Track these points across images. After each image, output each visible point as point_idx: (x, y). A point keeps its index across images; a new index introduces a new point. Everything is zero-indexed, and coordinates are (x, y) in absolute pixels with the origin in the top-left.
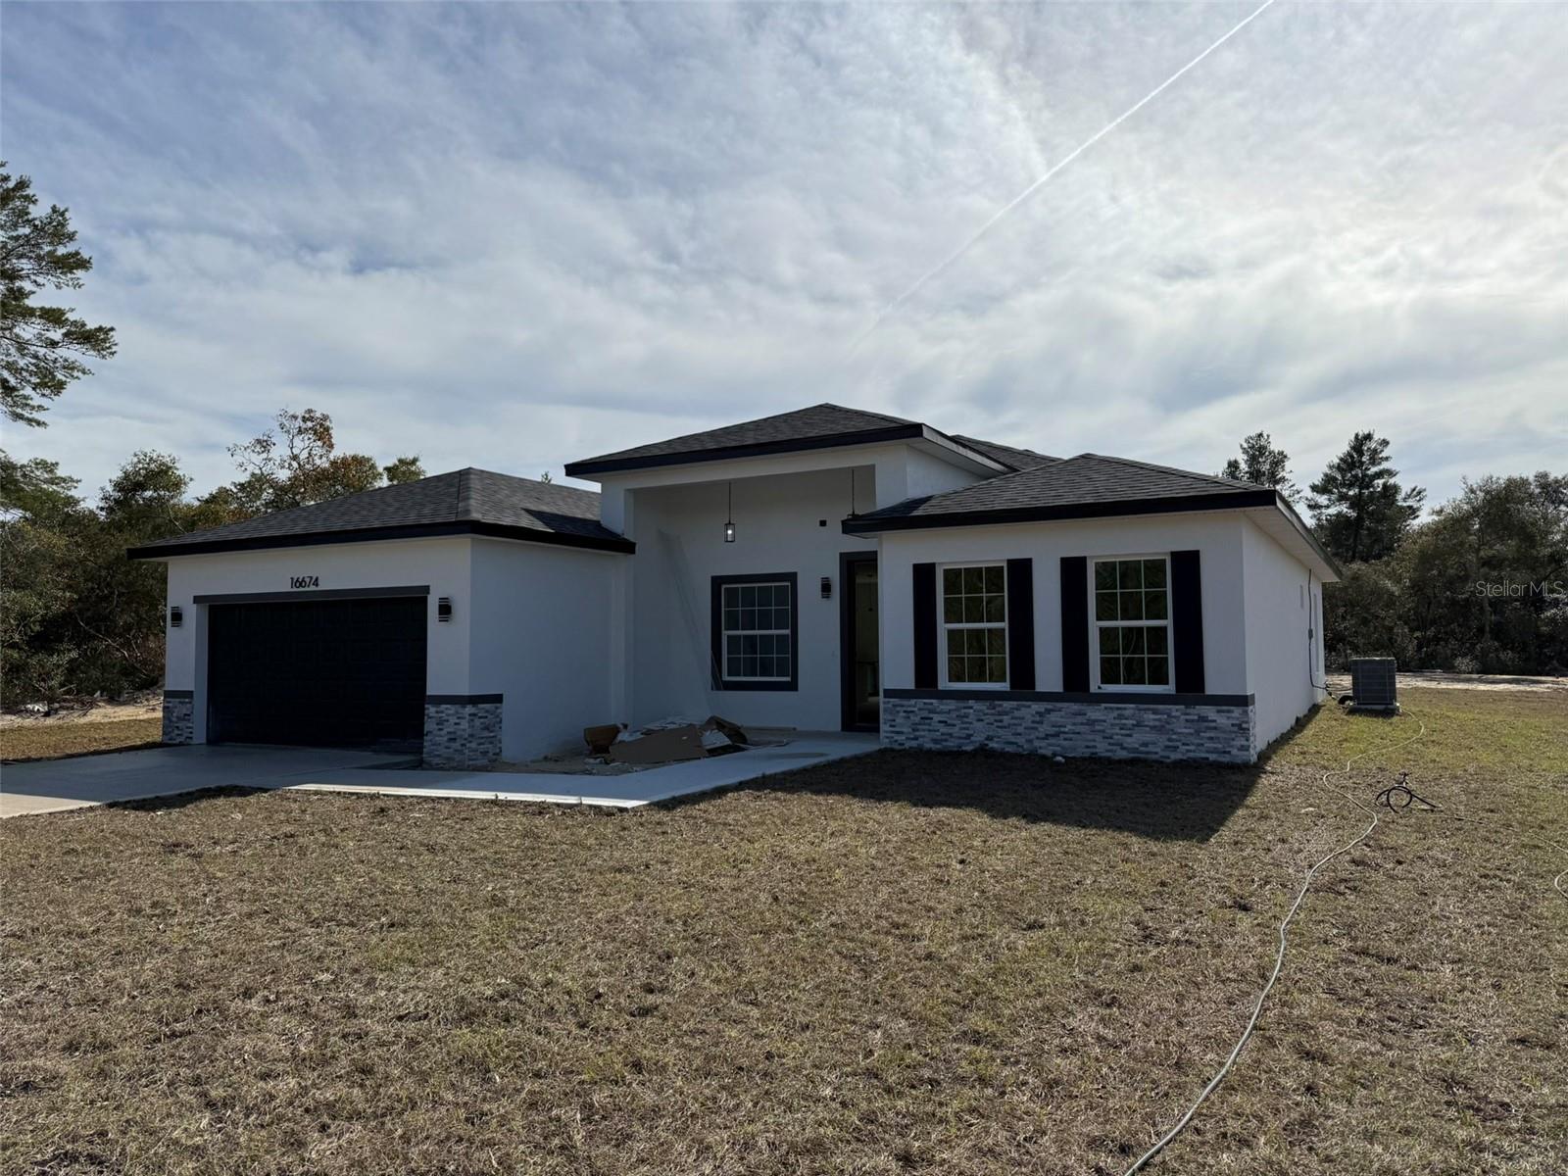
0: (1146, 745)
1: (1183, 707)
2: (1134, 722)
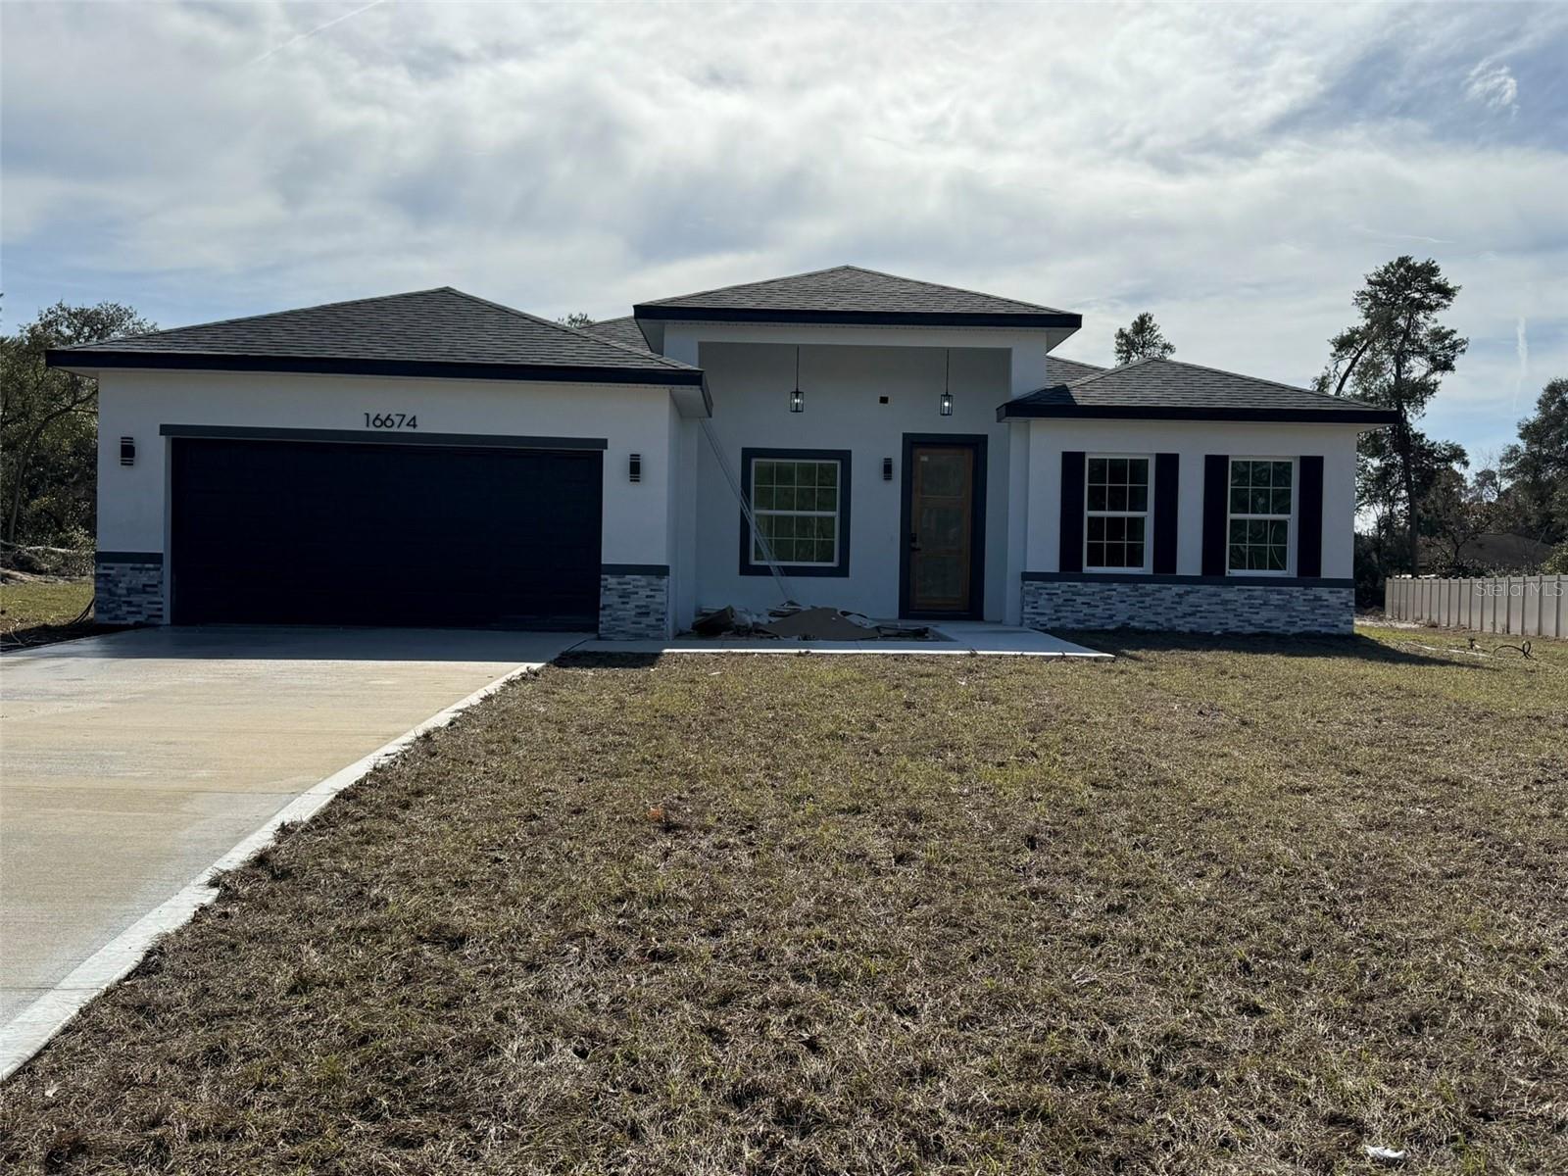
0: (1270, 621)
1: (1302, 589)
2: (1261, 602)
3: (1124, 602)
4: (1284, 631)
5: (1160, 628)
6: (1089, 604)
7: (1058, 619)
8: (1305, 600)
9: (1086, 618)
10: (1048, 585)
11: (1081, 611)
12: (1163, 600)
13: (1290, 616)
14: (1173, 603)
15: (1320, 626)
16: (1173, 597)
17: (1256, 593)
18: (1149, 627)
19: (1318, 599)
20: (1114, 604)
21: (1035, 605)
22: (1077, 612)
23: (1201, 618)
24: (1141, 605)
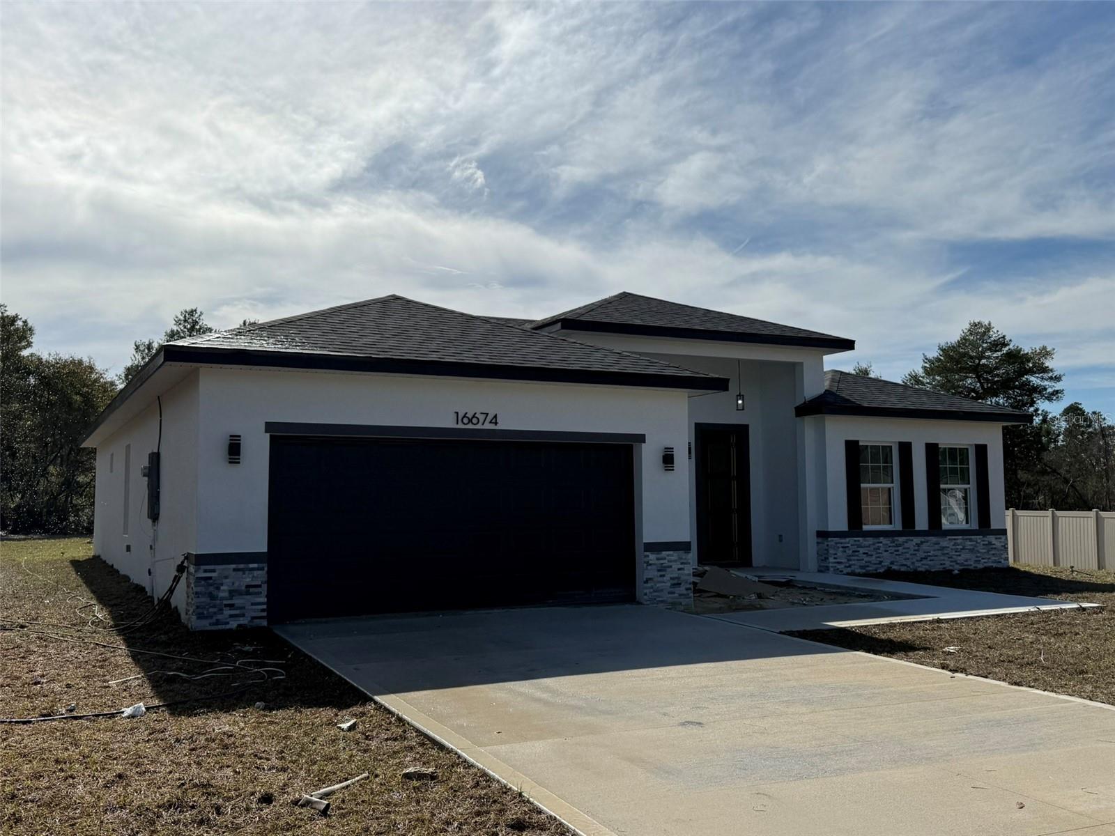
0: (966, 561)
1: (981, 537)
2: (961, 547)
3: (887, 551)
4: (975, 567)
5: (909, 569)
6: (866, 553)
7: (850, 566)
8: (984, 545)
9: (867, 564)
10: (843, 541)
11: (863, 560)
12: (909, 548)
13: (977, 557)
14: (915, 550)
15: (992, 562)
16: (914, 546)
17: (958, 541)
18: (903, 569)
19: (990, 543)
20: (881, 553)
21: (836, 556)
22: (860, 560)
23: (931, 560)
24: (897, 553)
